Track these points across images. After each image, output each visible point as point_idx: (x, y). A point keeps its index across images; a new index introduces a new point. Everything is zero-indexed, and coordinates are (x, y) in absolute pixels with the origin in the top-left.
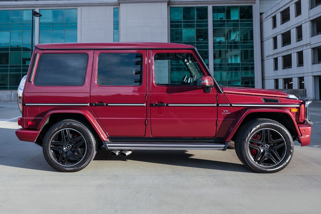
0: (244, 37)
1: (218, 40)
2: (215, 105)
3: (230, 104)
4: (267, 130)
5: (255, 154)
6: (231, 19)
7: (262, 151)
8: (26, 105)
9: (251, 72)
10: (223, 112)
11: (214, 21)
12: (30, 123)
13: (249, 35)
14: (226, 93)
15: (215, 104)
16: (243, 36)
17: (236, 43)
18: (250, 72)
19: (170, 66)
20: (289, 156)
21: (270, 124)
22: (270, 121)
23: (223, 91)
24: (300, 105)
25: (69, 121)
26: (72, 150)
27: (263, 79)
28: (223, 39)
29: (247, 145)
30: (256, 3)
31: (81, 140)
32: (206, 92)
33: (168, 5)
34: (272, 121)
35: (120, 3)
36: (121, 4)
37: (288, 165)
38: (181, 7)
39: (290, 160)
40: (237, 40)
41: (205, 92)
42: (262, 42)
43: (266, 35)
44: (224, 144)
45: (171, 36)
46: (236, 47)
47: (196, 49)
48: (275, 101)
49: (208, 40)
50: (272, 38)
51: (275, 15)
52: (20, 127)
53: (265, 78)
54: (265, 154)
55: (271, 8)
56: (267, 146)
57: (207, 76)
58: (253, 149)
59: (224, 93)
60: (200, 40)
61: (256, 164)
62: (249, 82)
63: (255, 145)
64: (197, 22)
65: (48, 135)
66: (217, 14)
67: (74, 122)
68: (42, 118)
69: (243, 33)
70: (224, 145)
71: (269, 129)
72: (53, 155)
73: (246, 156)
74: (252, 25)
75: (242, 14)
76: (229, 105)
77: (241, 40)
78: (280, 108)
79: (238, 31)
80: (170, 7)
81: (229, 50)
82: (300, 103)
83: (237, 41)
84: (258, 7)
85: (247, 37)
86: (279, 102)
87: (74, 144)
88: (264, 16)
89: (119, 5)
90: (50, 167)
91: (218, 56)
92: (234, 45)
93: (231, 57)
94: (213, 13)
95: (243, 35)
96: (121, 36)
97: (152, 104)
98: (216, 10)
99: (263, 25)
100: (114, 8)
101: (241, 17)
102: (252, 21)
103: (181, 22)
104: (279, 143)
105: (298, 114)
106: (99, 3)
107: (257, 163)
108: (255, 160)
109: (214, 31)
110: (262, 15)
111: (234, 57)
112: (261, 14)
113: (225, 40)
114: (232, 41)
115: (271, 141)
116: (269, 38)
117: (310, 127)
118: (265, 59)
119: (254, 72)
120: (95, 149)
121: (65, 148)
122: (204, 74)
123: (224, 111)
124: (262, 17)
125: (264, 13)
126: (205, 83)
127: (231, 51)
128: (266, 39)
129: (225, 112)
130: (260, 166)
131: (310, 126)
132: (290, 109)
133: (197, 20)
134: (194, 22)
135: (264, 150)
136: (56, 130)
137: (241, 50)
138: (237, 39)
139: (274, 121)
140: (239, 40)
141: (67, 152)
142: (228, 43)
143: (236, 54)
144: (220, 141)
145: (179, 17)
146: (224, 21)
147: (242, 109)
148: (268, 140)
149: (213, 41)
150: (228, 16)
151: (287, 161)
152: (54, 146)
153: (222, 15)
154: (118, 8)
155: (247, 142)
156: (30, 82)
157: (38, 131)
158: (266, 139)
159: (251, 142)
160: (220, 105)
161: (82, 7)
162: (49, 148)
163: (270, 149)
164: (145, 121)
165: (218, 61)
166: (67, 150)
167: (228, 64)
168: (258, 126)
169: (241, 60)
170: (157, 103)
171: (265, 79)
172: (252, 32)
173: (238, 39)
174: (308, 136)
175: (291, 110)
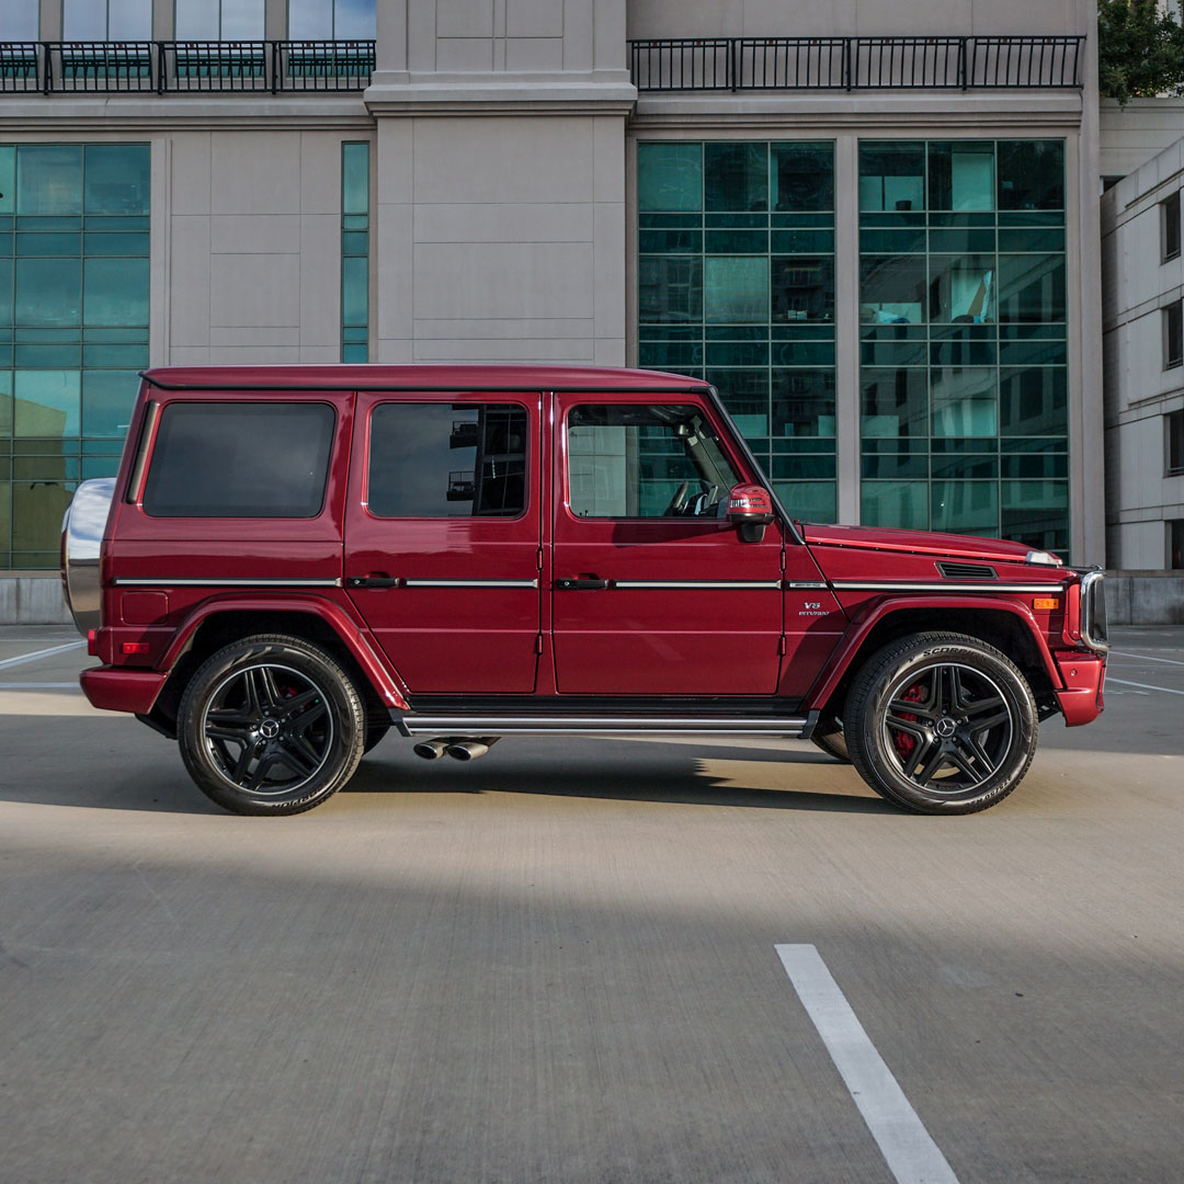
0: (1022, 304)
1: (886, 315)
2: (777, 585)
3: (827, 584)
4: (948, 668)
5: (907, 749)
6: (956, 209)
7: (930, 738)
8: (119, 582)
9: (1055, 482)
10: (805, 609)
11: (864, 219)
12: (131, 646)
13: (1047, 295)
14: (816, 543)
15: (775, 582)
16: (1016, 298)
17: (979, 331)
18: (1047, 485)
19: (635, 449)
20: (1020, 758)
21: (960, 648)
22: (958, 639)
23: (803, 538)
24: (1067, 587)
25: (269, 639)
26: (281, 738)
27: (1112, 523)
28: (912, 313)
29: (881, 720)
30: (1082, 124)
31: (311, 705)
32: (747, 539)
33: (630, 129)
34: (965, 640)
35: (376, 119)
36: (381, 124)
37: (1018, 787)
38: (698, 143)
39: (1025, 769)
40: (980, 320)
41: (742, 540)
42: (1109, 329)
43: (1127, 297)
44: (806, 717)
45: (642, 287)
46: (981, 355)
47: (713, 391)
48: (982, 573)
49: (832, 318)
50: (1159, 312)
51: (1177, 195)
52: (96, 662)
53: (1124, 517)
54: (941, 749)
55: (1156, 157)
56: (949, 724)
57: (747, 486)
58: (903, 732)
59: (808, 543)
60: (791, 314)
61: (908, 783)
62: (1041, 535)
63: (909, 720)
64: (776, 220)
65: (196, 687)
66: (883, 181)
67: (287, 641)
68: (173, 629)
69: (1016, 281)
70: (804, 722)
71: (955, 667)
72: (215, 755)
73: (878, 756)
74: (1059, 241)
75: (1009, 185)
76: (823, 585)
77: (1004, 318)
78: (999, 595)
79: (988, 269)
80: (641, 143)
81: (947, 368)
82: (1065, 579)
83: (983, 323)
84: (1094, 148)
85: (1038, 303)
86: (995, 575)
87: (287, 718)
88: (1124, 194)
89: (374, 128)
90: (203, 797)
91: (893, 399)
92: (971, 345)
93: (957, 406)
94: (861, 175)
95: (1020, 293)
96: (381, 294)
97: (558, 581)
98: (879, 161)
99: (1115, 243)
100: (344, 143)
101: (1006, 199)
102: (1061, 218)
103: (696, 219)
104: (987, 714)
105: (1057, 618)
106: (267, 113)
107: (912, 780)
108: (909, 769)
109: (870, 269)
110: (1110, 191)
111: (974, 407)
112: (1110, 183)
113: (924, 320)
114: (956, 320)
115: (961, 705)
116: (1142, 311)
117: (1097, 662)
118: (1124, 418)
119: (1066, 483)
120: (361, 734)
121: (254, 734)
122: (740, 478)
123: (807, 607)
124: (1114, 197)
125: (1122, 178)
126: (742, 509)
127: (957, 372)
128: (1132, 315)
129: (811, 609)
130: (922, 791)
131: (1098, 659)
132: (1029, 598)
133: (777, 209)
134: (762, 221)
135: (939, 737)
136: (225, 669)
137: (1003, 371)
138: (984, 312)
139: (972, 638)
140: (995, 316)
141: (266, 745)
142: (936, 332)
143: (984, 388)
144: (794, 710)
145: (687, 193)
146: (919, 219)
147: (866, 599)
148: (950, 702)
149: (862, 319)
150: (940, 192)
151: (1016, 773)
152: (215, 727)
153: (909, 189)
154: (367, 142)
155: (881, 710)
156: (130, 502)
157: (163, 672)
158: (944, 701)
159: (895, 712)
160: (792, 585)
161: (175, 136)
162: (203, 732)
163: (960, 735)
164: (534, 642)
165: (887, 427)
166: (264, 738)
167: (939, 444)
168: (919, 657)
169: (1005, 421)
170: (576, 578)
171: (1122, 520)
172: (1060, 276)
173: (986, 313)
174: (1088, 691)
175: (1033, 601)
